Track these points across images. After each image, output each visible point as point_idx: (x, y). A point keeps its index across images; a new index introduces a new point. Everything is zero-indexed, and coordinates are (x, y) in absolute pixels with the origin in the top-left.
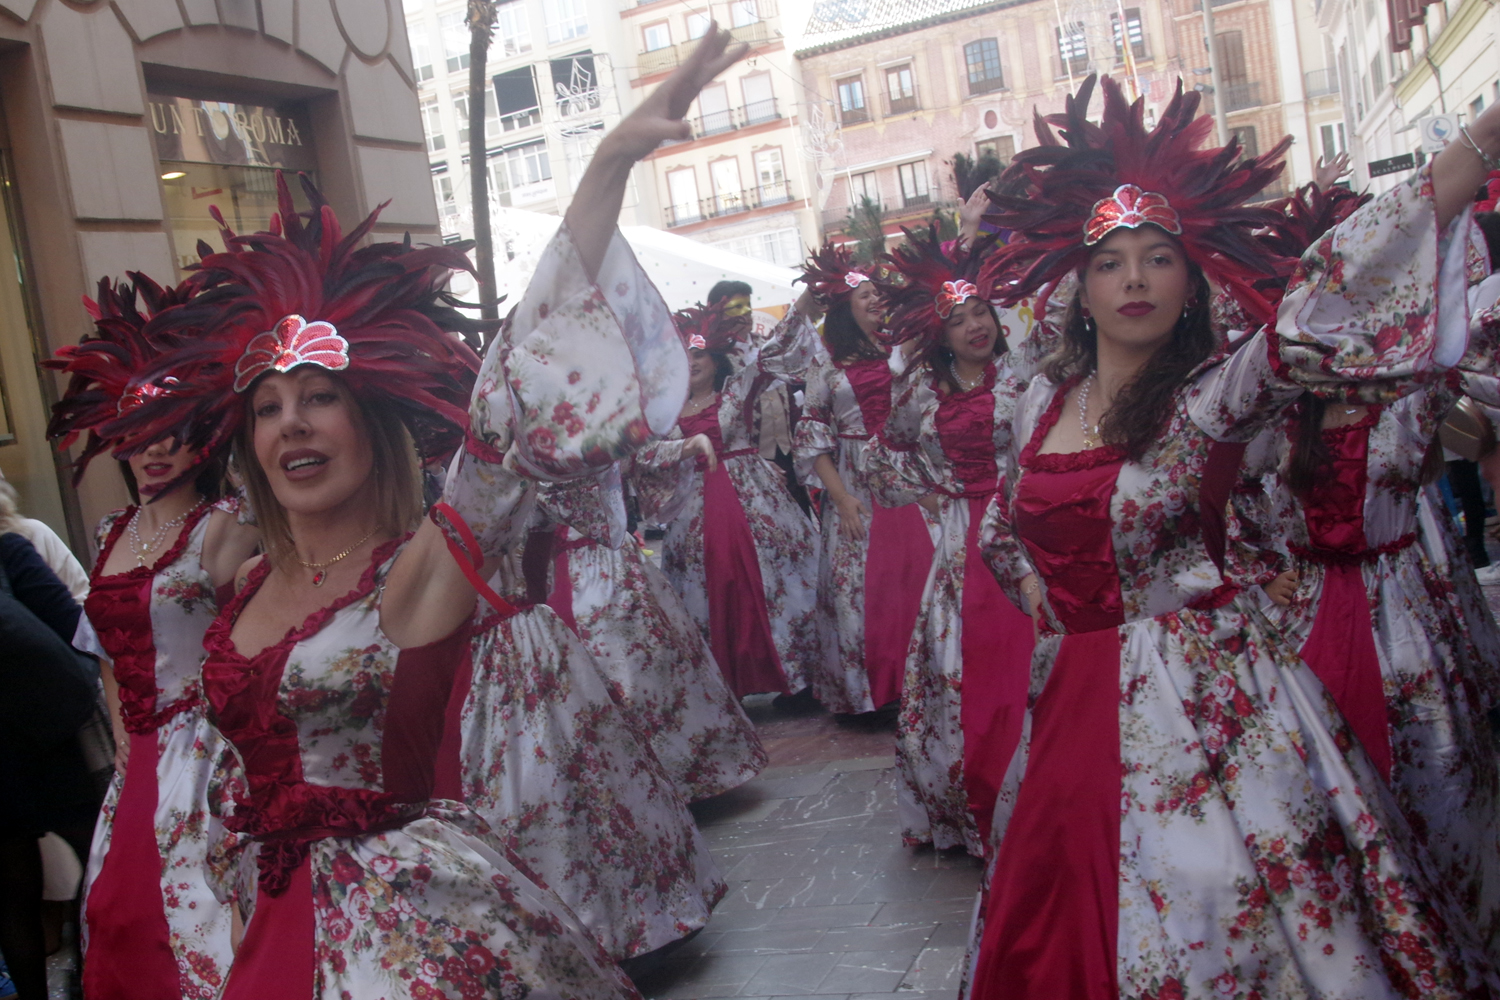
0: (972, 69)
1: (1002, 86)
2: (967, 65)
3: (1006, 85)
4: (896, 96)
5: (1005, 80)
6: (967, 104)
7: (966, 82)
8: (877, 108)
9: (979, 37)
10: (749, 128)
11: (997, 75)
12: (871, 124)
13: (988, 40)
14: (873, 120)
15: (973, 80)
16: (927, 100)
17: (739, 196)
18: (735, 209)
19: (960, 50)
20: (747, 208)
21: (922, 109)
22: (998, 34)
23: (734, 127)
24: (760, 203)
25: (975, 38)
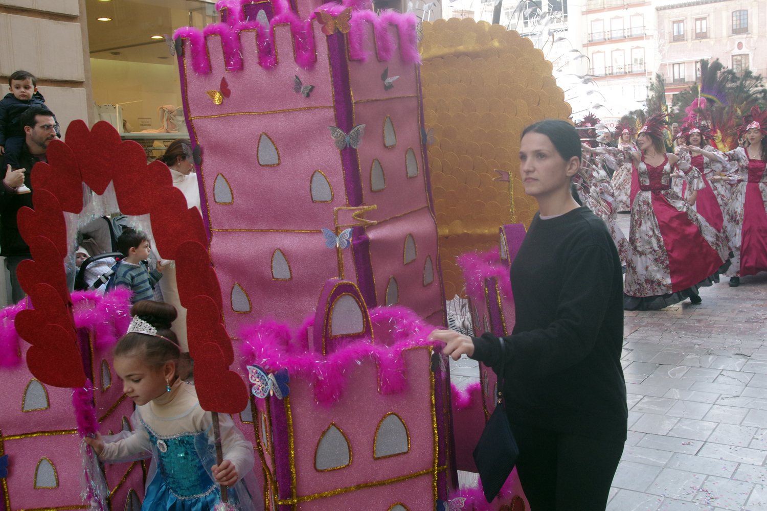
0: (734, 23)
1: (747, 31)
2: (732, 20)
3: (749, 31)
4: (698, 31)
5: (749, 29)
6: (730, 38)
7: (731, 28)
8: (689, 35)
9: (740, 9)
10: (631, 38)
11: (745, 26)
12: (686, 42)
13: (744, 10)
14: (687, 40)
15: (734, 27)
16: (712, 35)
17: (623, 67)
18: (621, 72)
19: (730, 14)
20: (626, 73)
21: (709, 38)
22: (749, 8)
23: (625, 37)
24: (632, 71)
25: (738, 9)
